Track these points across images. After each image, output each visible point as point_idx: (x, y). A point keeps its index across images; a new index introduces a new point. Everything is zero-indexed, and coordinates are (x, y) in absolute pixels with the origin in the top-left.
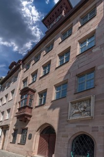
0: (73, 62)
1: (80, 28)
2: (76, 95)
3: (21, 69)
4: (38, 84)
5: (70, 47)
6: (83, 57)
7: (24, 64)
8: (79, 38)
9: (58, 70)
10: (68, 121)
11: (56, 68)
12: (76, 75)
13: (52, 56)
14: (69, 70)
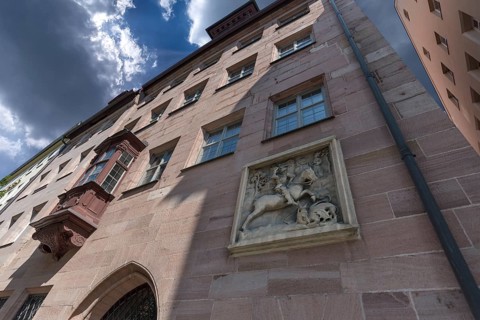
0: (262, 75)
1: (277, 29)
2: (270, 146)
3: (134, 103)
4: (158, 129)
5: (256, 54)
6: (288, 62)
7: (146, 95)
8: (277, 41)
9: (220, 93)
10: (228, 253)
11: (218, 90)
12: (271, 98)
13: (213, 73)
14: (250, 91)
